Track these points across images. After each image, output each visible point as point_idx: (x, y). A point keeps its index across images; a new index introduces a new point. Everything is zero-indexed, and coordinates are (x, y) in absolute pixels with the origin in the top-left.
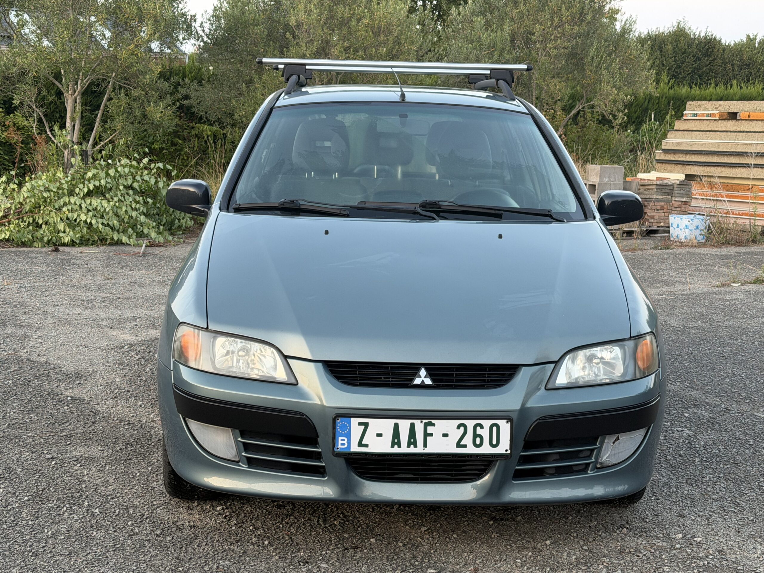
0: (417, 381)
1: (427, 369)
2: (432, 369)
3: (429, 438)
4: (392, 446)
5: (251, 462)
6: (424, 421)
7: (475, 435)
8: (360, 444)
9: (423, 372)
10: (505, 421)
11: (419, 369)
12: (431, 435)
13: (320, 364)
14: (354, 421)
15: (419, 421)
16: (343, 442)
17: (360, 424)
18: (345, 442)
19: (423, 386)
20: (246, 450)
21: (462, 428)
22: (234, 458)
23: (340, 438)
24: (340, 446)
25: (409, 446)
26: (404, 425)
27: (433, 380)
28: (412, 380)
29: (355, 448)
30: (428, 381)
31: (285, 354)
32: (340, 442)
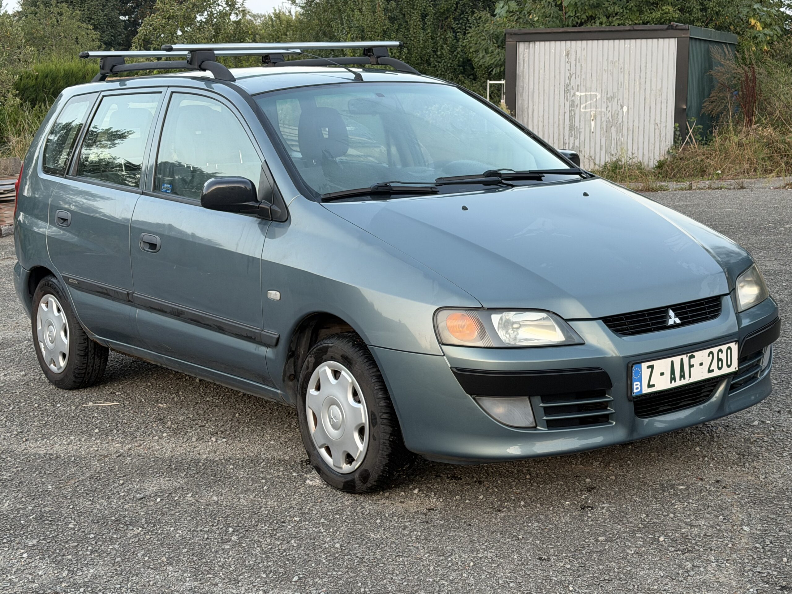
0: (671, 322)
1: (673, 310)
2: (678, 309)
3: (692, 369)
4: (671, 382)
5: (550, 424)
6: (689, 355)
7: (719, 360)
8: (649, 386)
9: (671, 313)
10: (734, 343)
11: (667, 312)
12: (693, 366)
13: (601, 321)
14: (644, 365)
15: (685, 355)
16: (637, 386)
17: (648, 367)
18: (639, 386)
19: (675, 326)
20: (546, 414)
21: (711, 355)
22: (531, 424)
23: (635, 384)
24: (635, 391)
25: (680, 380)
26: (677, 360)
27: (680, 319)
28: (666, 321)
29: (646, 390)
30: (678, 321)
31: (565, 318)
32: (635, 387)
